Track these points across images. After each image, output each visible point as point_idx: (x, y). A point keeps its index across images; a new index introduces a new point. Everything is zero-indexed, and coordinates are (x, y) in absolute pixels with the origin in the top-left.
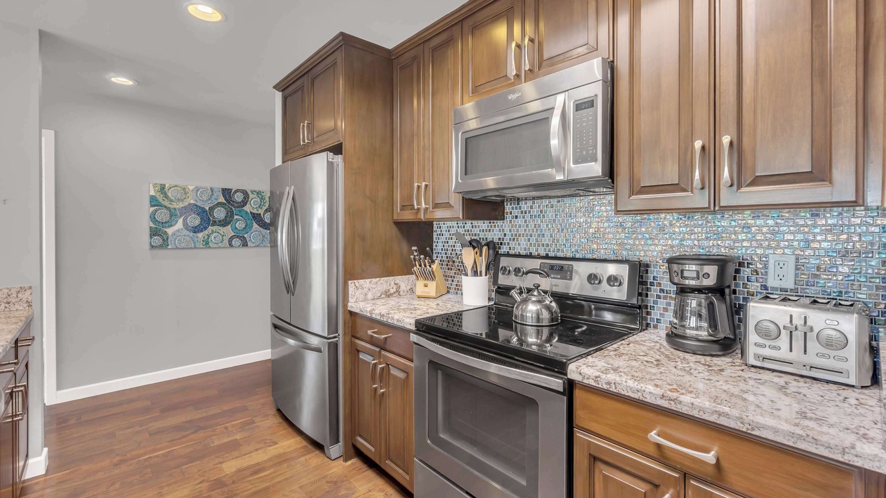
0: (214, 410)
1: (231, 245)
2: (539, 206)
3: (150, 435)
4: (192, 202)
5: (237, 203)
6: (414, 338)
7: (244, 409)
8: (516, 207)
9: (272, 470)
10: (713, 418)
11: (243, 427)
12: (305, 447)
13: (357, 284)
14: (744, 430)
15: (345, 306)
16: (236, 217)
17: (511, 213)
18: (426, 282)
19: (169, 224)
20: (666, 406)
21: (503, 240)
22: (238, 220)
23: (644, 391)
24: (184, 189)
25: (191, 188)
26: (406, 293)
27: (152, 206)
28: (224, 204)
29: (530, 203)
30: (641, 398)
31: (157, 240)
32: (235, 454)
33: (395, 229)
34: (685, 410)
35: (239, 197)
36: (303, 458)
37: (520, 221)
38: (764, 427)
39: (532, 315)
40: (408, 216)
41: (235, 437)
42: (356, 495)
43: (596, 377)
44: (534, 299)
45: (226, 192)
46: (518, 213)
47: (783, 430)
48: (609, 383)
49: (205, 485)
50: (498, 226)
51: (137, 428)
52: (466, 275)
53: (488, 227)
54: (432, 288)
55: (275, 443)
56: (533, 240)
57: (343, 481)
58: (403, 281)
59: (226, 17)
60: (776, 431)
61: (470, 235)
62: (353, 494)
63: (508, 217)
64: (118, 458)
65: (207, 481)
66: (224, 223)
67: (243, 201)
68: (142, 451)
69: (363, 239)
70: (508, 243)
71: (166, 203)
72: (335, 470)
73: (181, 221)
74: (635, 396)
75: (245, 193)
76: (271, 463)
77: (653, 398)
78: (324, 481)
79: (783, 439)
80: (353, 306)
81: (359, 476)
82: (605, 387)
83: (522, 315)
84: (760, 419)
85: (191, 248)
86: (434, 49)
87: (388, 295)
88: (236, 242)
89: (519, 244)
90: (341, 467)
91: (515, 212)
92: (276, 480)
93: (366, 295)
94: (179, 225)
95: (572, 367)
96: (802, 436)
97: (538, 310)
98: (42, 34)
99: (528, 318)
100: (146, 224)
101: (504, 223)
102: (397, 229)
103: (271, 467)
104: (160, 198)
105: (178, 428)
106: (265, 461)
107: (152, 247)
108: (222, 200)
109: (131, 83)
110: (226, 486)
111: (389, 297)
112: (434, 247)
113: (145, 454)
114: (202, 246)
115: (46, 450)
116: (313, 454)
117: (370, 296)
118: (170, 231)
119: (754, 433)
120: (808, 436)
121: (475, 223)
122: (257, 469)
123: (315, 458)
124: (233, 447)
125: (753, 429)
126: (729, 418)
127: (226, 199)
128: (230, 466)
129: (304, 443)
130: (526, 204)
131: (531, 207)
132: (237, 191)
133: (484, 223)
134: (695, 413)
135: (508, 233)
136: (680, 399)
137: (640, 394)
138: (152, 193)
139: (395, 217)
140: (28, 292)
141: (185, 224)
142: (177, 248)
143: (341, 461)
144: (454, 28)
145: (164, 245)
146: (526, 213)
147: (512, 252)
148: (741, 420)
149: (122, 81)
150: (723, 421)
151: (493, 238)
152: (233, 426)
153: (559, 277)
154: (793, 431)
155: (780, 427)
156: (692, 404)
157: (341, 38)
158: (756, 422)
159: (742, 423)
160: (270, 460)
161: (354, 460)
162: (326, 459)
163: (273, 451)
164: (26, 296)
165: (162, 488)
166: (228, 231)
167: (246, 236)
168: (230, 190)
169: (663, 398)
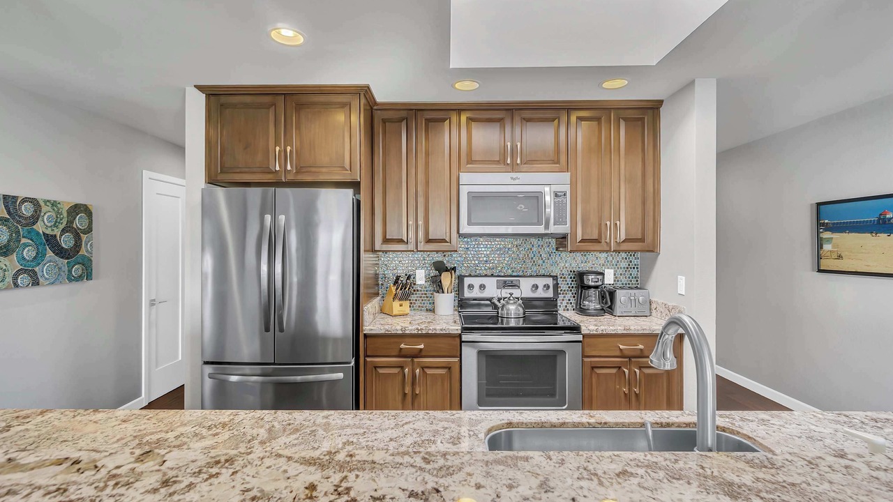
1: (15, 285)
5: (26, 219)
15: (362, 330)
18: (401, 302)
20: (627, 332)
22: (26, 245)
28: (7, 220)
35: (26, 210)
40: (397, 248)
45: (10, 202)
66: (6, 251)
67: (33, 216)
75: (36, 203)
86: (427, 119)
88: (23, 280)
95: (584, 328)
108: (4, 213)
127: (9, 213)
132: (24, 200)
144: (451, 112)
157: (365, 88)
166: (12, 263)
167: (37, 269)
168: (15, 198)
169: (624, 330)
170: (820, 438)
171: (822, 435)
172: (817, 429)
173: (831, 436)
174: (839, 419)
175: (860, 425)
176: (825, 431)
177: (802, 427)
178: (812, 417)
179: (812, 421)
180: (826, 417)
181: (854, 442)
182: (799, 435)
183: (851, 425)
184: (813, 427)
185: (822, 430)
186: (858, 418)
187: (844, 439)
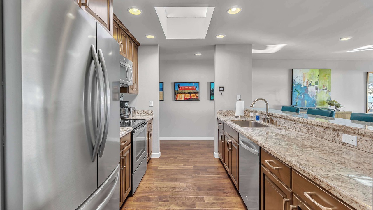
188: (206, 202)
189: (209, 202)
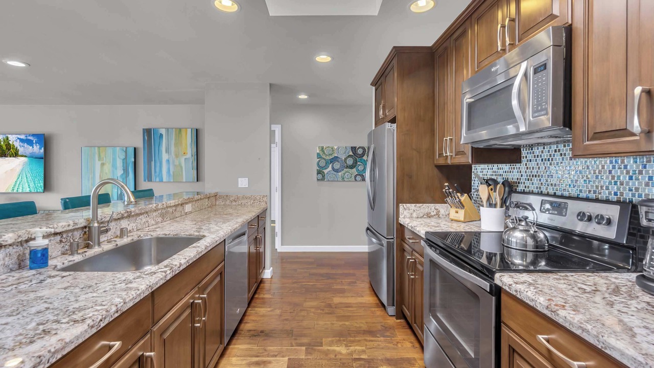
0: (340, 271)
1: (356, 180)
2: (549, 151)
3: (310, 274)
4: (336, 155)
5: (359, 155)
6: (423, 243)
7: (354, 275)
8: (530, 152)
9: (355, 309)
10: (578, 332)
11: (350, 284)
12: (377, 304)
13: (405, 207)
14: (600, 347)
15: (397, 219)
16: (358, 163)
17: (526, 158)
18: (457, 210)
19: (326, 167)
20: (550, 315)
21: (520, 180)
22: (359, 165)
23: (536, 301)
24: (332, 148)
25: (336, 147)
26: (444, 216)
27: (318, 158)
28: (352, 156)
29: (541, 148)
30: (535, 306)
31: (320, 176)
32: (341, 295)
33: (436, 171)
34: (561, 321)
35: (360, 151)
36: (374, 309)
37: (533, 164)
38: (613, 348)
39: (517, 240)
40: (441, 162)
41: (344, 287)
42: (395, 338)
43: (510, 285)
44: (521, 228)
45: (354, 149)
46: (532, 156)
47: (628, 355)
48: (516, 291)
49: (323, 304)
50: (517, 168)
51: (306, 270)
52: (483, 206)
53: (509, 169)
54: (461, 215)
55: (362, 297)
56: (543, 180)
57: (390, 329)
58: (442, 208)
59: (333, 59)
60: (623, 354)
61: (496, 176)
62: (393, 337)
63: (524, 161)
64: (295, 281)
65: (325, 302)
66: (352, 167)
67: (362, 154)
68: (304, 280)
69: (410, 177)
70: (524, 183)
71: (324, 157)
72: (388, 321)
73: (331, 165)
74: (531, 304)
75: (363, 148)
76: (356, 305)
77: (542, 308)
78: (380, 324)
79: (627, 362)
80: (402, 220)
81: (403, 330)
82: (514, 293)
83: (508, 240)
84: (612, 341)
85: (335, 181)
86: (456, 40)
87: (429, 216)
88: (359, 178)
89: (533, 184)
90: (393, 321)
91: (530, 157)
92: (355, 314)
93: (412, 214)
94: (330, 168)
95: (497, 275)
96: (642, 363)
97: (523, 237)
98: (271, 85)
99: (513, 243)
100: (316, 168)
101: (521, 165)
102: (438, 171)
103: (355, 307)
104: (321, 154)
105: (321, 275)
106: (354, 303)
107: (318, 180)
108: (351, 153)
109: (306, 97)
110: (332, 308)
111: (430, 217)
112: (472, 184)
113: (304, 282)
114: (340, 180)
115: (271, 268)
116: (380, 309)
117: (415, 215)
118: (326, 171)
119: (606, 351)
120: (647, 364)
121: (500, 166)
122: (348, 306)
123: (379, 312)
124: (342, 292)
125: (606, 349)
126: (589, 335)
127: (353, 153)
128: (337, 300)
129: (378, 302)
130: (538, 149)
131: (542, 152)
132: (359, 148)
133: (506, 166)
134: (567, 325)
135: (524, 174)
136: (558, 312)
137: (534, 303)
138: (318, 152)
139: (435, 163)
140: (266, 198)
141: (333, 168)
142: (329, 181)
143: (394, 318)
144: (467, 22)
145: (323, 179)
146: (538, 157)
147: (527, 190)
148: (598, 339)
149: (303, 97)
150: (585, 336)
151: (508, 178)
152: (345, 281)
153: (556, 212)
154: (635, 357)
155: (627, 352)
156: (565, 318)
157: (394, 50)
158: (607, 342)
159: (598, 341)
160: (356, 303)
161: (402, 321)
162: (386, 314)
163: (360, 300)
164: (265, 199)
165: (307, 298)
166: (354, 171)
167: (364, 174)
168: (356, 147)
169: (547, 308)
170: (84, 289)
171: (83, 292)
172: (90, 295)
173: (78, 295)
174: (80, 314)
175: (60, 317)
176: (84, 296)
177: (101, 291)
178: (104, 303)
179: (100, 300)
180: (93, 310)
181: (59, 298)
182: (98, 285)
183: (67, 313)
184: (95, 295)
185: (87, 296)
186: (63, 326)
187: (68, 297)
188: (286, 359)
189: (281, 358)
